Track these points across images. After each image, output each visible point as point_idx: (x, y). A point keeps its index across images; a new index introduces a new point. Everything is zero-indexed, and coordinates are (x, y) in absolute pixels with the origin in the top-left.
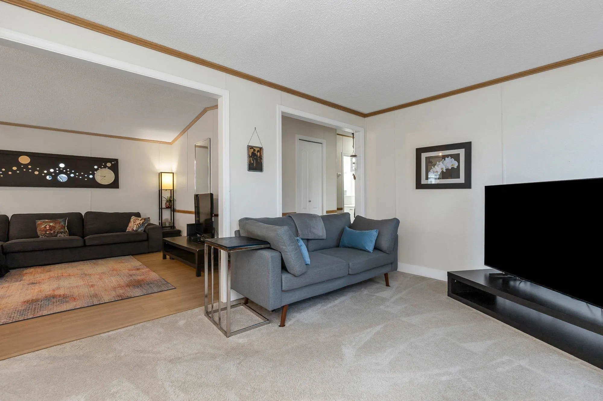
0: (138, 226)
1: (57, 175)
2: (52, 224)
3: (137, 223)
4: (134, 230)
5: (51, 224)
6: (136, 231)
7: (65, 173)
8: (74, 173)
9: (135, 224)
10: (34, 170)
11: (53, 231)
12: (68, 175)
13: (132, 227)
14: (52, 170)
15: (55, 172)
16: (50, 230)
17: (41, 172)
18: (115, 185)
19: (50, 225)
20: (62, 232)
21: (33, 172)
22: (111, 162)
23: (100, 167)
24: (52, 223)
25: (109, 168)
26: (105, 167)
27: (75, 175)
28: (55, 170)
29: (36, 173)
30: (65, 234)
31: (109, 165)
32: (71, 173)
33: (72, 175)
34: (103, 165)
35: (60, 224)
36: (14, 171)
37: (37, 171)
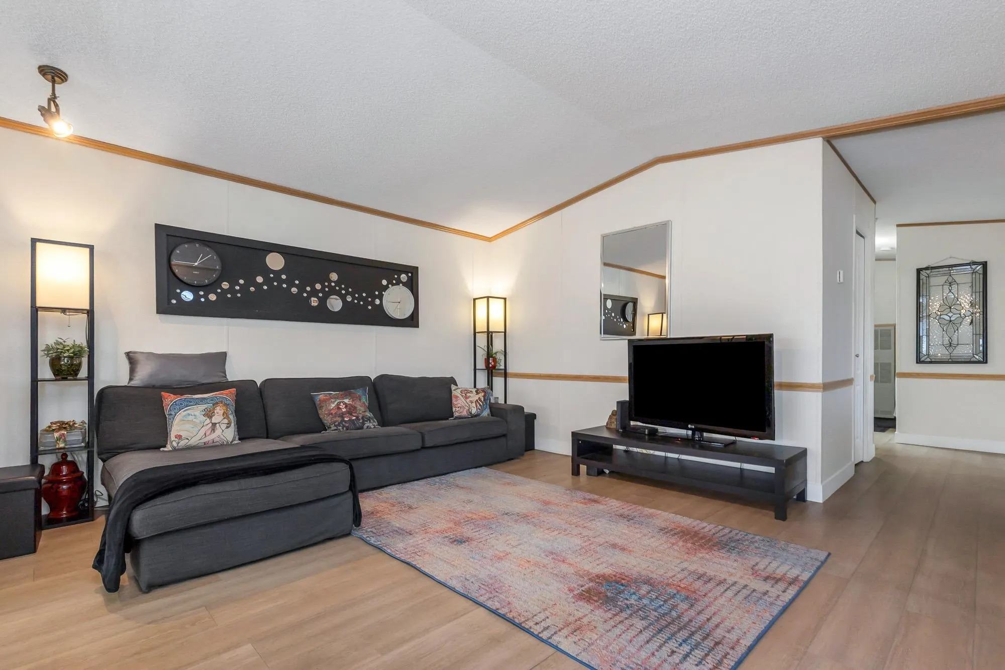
0: (480, 405)
1: (327, 296)
2: (348, 400)
4: (471, 413)
5: (346, 401)
6: (476, 416)
7: (339, 294)
8: (352, 294)
9: (472, 402)
10: (290, 283)
11: (354, 416)
12: (343, 298)
14: (318, 286)
15: (322, 290)
16: (350, 413)
17: (301, 289)
18: (412, 321)
19: (346, 403)
21: (289, 288)
22: (406, 273)
23: (390, 282)
24: (346, 398)
25: (404, 284)
26: (399, 282)
27: (354, 298)
28: (323, 287)
29: (294, 290)
30: (375, 422)
31: (404, 277)
32: (348, 293)
33: (349, 298)
34: (395, 279)
35: (360, 400)
36: (258, 286)
37: (296, 286)
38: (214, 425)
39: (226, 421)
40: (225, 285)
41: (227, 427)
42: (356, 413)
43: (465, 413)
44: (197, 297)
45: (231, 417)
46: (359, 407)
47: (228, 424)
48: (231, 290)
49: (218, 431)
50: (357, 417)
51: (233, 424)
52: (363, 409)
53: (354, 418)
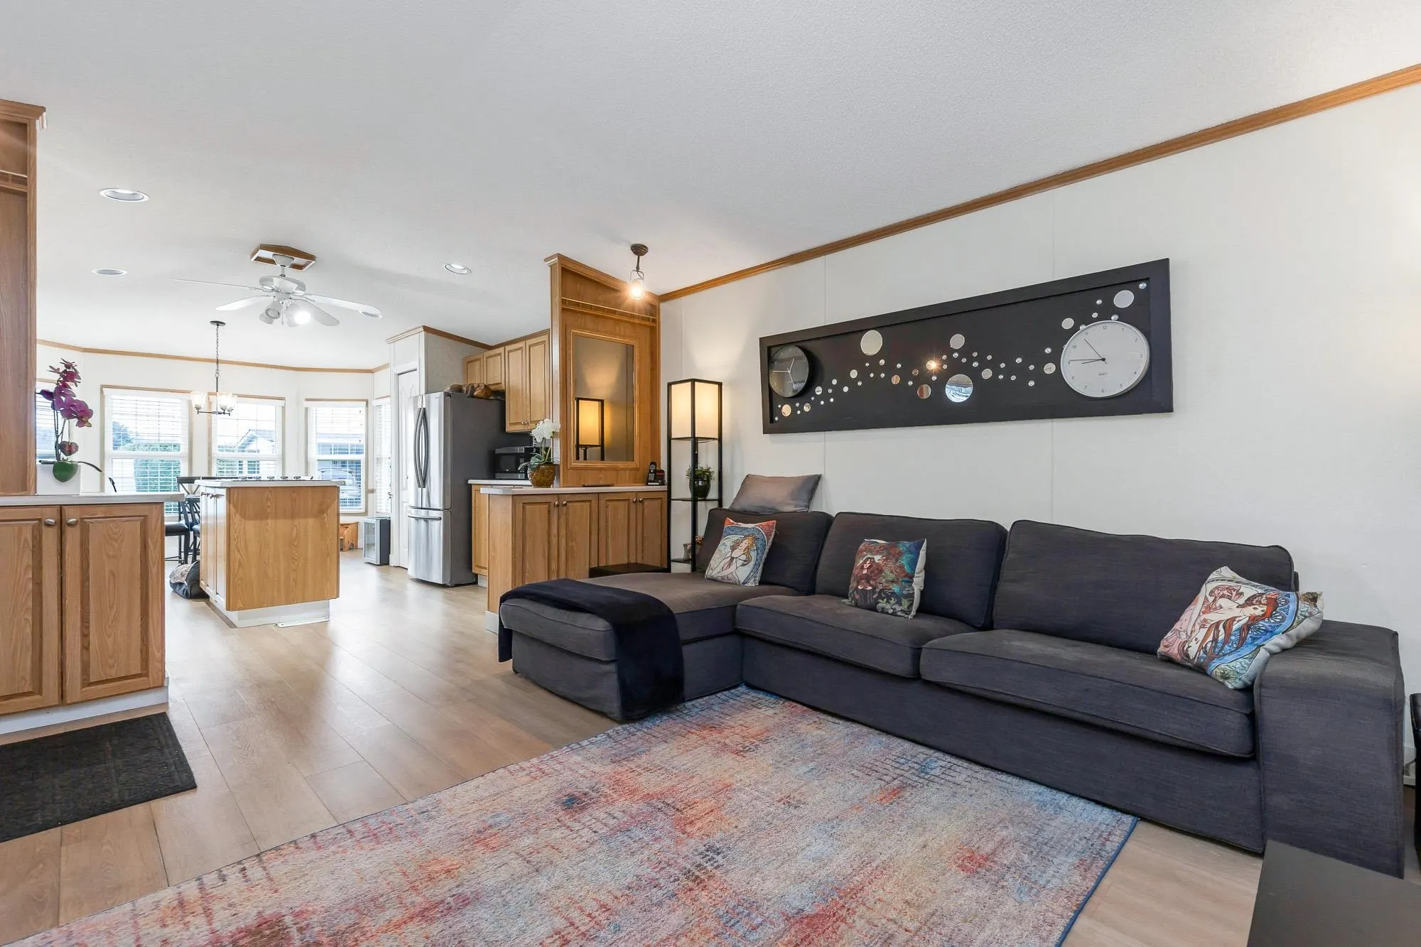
1: (945, 378)
3: (1213, 617)
4: (1188, 656)
5: (877, 558)
7: (966, 369)
8: (993, 366)
10: (890, 370)
11: (871, 585)
12: (975, 375)
13: (1184, 637)
14: (932, 365)
16: (868, 579)
17: (905, 375)
18: (1150, 397)
19: (874, 561)
20: (893, 593)
21: (889, 378)
22: (1132, 287)
23: (1083, 319)
25: (1126, 316)
26: (1107, 312)
27: (996, 371)
29: (896, 380)
30: (901, 605)
31: (1124, 299)
32: (984, 365)
33: (987, 374)
34: (1097, 309)
35: (897, 560)
36: (852, 383)
37: (898, 372)
38: (732, 559)
39: (744, 557)
40: (819, 391)
41: (743, 565)
42: (875, 580)
43: (1174, 651)
44: (794, 410)
45: (753, 554)
46: (887, 571)
47: (745, 561)
48: (825, 396)
49: (733, 568)
50: (874, 588)
51: (752, 563)
52: (891, 576)
53: (870, 588)
